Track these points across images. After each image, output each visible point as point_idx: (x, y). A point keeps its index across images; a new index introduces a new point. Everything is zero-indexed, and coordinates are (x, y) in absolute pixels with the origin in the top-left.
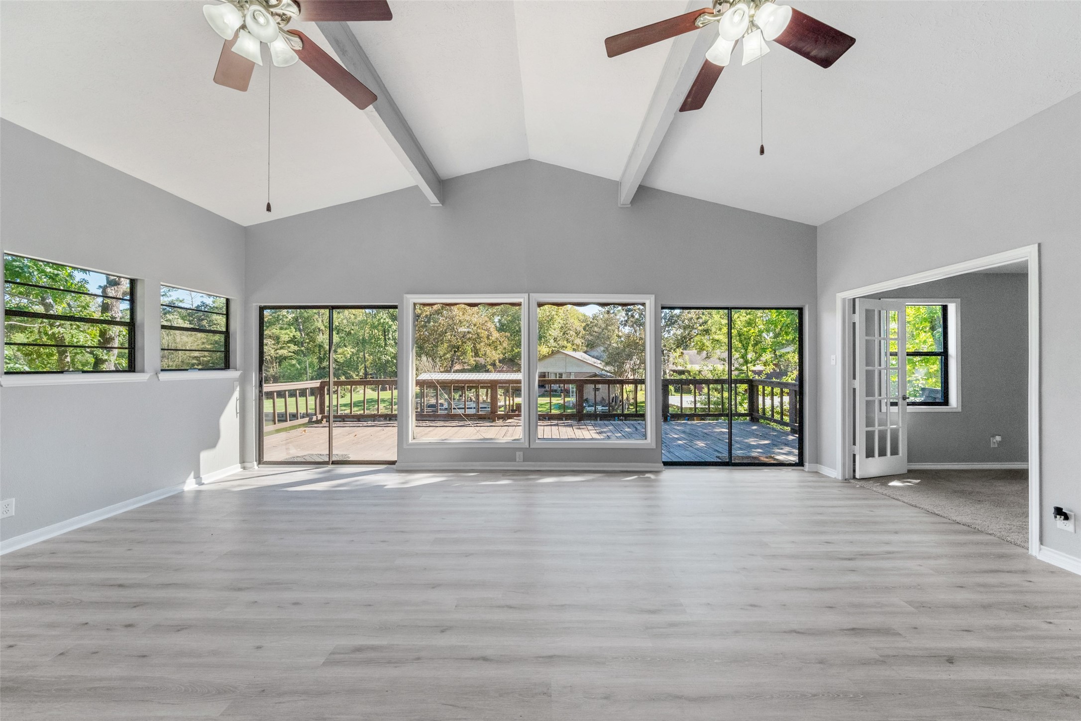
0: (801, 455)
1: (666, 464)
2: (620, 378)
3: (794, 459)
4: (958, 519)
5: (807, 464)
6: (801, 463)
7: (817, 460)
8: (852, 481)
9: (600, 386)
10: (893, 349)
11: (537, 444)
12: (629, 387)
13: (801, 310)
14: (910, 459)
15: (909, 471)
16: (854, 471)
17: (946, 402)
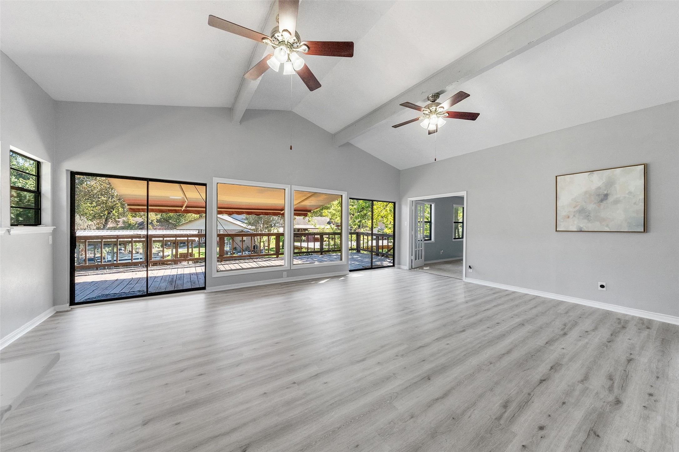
0: (394, 263)
1: (350, 271)
2: (255, 233)
3: (392, 264)
4: (445, 275)
5: (396, 265)
6: (394, 266)
7: (399, 264)
8: (412, 269)
9: (245, 238)
10: (419, 220)
11: (293, 267)
12: (265, 238)
13: (395, 203)
14: (425, 261)
15: (425, 264)
16: (412, 266)
17: (430, 239)
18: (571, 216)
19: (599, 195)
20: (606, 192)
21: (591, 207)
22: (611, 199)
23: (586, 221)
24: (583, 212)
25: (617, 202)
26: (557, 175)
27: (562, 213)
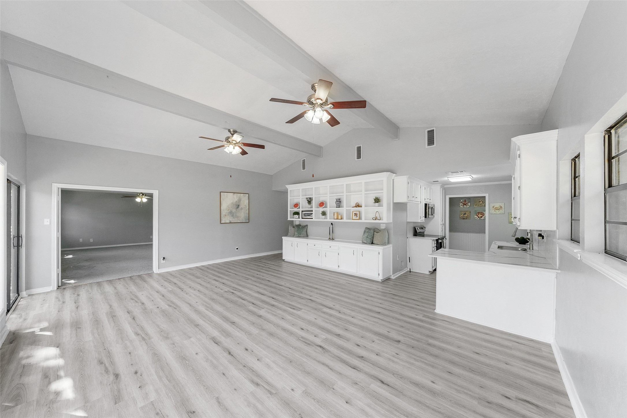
18: (227, 215)
19: (236, 205)
20: (238, 204)
21: (234, 210)
22: (240, 207)
23: (232, 217)
24: (231, 213)
25: (242, 209)
26: (221, 191)
27: (223, 213)
